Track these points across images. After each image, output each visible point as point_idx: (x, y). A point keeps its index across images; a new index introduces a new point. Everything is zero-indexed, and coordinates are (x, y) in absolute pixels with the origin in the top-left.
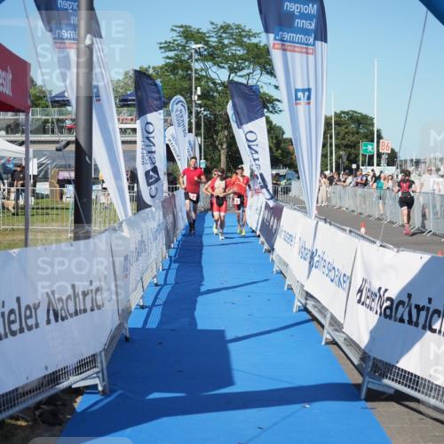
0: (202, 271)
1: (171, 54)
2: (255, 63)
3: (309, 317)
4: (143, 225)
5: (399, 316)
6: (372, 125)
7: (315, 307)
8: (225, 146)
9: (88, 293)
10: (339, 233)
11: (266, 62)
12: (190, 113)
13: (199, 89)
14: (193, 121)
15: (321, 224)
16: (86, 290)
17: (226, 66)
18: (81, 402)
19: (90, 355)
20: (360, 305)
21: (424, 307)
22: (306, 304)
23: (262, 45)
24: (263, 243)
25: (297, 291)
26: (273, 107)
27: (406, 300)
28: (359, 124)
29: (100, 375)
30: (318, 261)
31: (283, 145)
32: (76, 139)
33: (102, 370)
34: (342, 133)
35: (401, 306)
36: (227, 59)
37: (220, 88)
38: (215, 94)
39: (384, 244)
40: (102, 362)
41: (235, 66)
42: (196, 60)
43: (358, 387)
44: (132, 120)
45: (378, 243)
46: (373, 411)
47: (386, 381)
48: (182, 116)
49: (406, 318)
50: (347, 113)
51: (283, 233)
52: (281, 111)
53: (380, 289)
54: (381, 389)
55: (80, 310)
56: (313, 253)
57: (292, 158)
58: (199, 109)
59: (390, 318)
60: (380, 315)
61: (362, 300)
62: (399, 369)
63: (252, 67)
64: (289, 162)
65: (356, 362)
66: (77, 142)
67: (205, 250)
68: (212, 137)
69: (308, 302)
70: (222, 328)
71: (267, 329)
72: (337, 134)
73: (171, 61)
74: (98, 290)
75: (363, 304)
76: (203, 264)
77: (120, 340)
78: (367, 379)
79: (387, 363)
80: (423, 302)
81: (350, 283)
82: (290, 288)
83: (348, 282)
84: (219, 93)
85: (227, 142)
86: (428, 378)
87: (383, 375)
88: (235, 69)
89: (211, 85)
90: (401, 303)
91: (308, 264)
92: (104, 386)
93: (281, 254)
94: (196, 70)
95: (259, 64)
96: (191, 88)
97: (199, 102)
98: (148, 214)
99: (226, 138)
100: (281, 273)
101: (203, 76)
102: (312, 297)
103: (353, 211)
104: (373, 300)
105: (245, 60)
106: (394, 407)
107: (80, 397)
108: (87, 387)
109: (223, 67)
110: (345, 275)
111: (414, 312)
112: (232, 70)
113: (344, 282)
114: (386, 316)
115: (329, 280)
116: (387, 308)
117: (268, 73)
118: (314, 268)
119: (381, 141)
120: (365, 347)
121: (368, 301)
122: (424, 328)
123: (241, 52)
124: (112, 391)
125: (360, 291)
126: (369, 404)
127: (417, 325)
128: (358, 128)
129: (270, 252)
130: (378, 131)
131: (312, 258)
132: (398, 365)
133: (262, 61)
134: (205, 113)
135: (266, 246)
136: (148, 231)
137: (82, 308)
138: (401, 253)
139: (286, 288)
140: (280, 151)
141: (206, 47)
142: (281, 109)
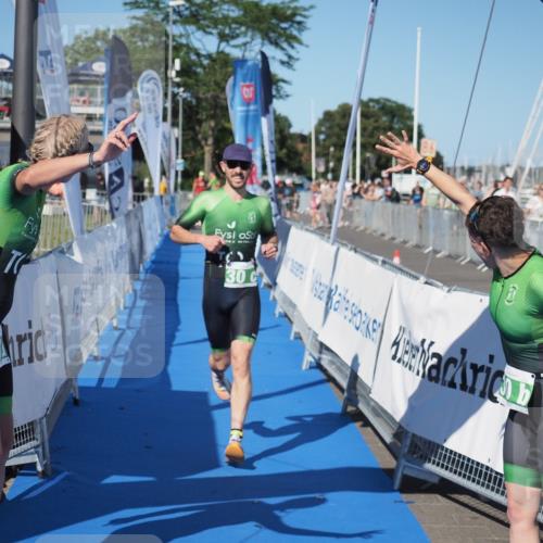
0: (177, 311)
1: (140, 13)
2: (254, 29)
3: (323, 376)
4: (99, 246)
5: (448, 378)
6: (411, 118)
7: (332, 363)
8: (210, 141)
9: (25, 339)
10: (369, 264)
11: (269, 28)
12: (166, 95)
13: (177, 62)
14: (169, 105)
15: (343, 250)
16: (23, 334)
17: (215, 31)
18: (13, 487)
19: (26, 422)
20: (395, 362)
21: (483, 367)
22: (320, 359)
23: (264, 4)
24: (261, 275)
25: (308, 341)
26: (278, 91)
27: (459, 357)
28: (393, 117)
29: (40, 450)
30: (338, 302)
31: (289, 142)
32: (13, 126)
33: (43, 443)
34: (370, 128)
35: (452, 365)
36: (215, 22)
37: (206, 62)
38: (199, 70)
39: (431, 280)
40: (43, 433)
41: (227, 31)
42: (175, 22)
43: (390, 473)
44: (84, 102)
45: (423, 279)
46: (409, 505)
47: (429, 466)
48: (154, 99)
49: (458, 381)
50: (377, 101)
51: (290, 263)
52: (287, 96)
53: (423, 341)
54: (422, 477)
55: (15, 361)
56: (331, 291)
57: (300, 161)
58: (176, 90)
59: (437, 382)
60: (423, 376)
61: (399, 355)
62: (447, 449)
63: (250, 34)
64: (297, 165)
65: (388, 439)
66: (13, 131)
67: (182, 284)
68: (193, 129)
69: (324, 356)
70: (206, 390)
71: (266, 391)
72: (364, 129)
73: (140, 22)
74: (39, 333)
75: (399, 361)
76: (180, 302)
77: (67, 403)
78: (403, 462)
79: (430, 442)
80: (482, 361)
81: (382, 332)
82: (298, 337)
83: (379, 330)
84: (204, 68)
85: (213, 135)
86: (485, 463)
87: (426, 458)
88: (228, 35)
89: (193, 57)
90: (452, 360)
91: (324, 305)
92: (45, 466)
93: (285, 291)
94: (174, 36)
95: (261, 31)
96: (167, 60)
97: (178, 80)
98: (107, 232)
99: (213, 130)
100: (286, 316)
101: (181, 45)
102: (328, 349)
103: (383, 235)
104: (414, 356)
105: (241, 24)
106: (438, 501)
107: (12, 480)
108: (21, 467)
109: (211, 33)
110: (375, 321)
111: (470, 373)
112: (223, 37)
113: (374, 330)
114: (431, 378)
115: (353, 328)
116: (432, 367)
117: (271, 43)
118: (332, 311)
119: (423, 141)
120: (402, 419)
121: (406, 358)
122: (482, 395)
123: (235, 12)
124: (56, 472)
125: (396, 343)
126: (405, 497)
127: (472, 391)
128: (392, 121)
129: (270, 287)
130: (419, 127)
131: (329, 297)
132: (447, 445)
133: (264, 26)
134: (185, 95)
135: (266, 280)
136: (106, 255)
137: (17, 357)
138: (454, 293)
139: (292, 337)
140: (284, 151)
141: (187, 5)
142: (289, 93)
